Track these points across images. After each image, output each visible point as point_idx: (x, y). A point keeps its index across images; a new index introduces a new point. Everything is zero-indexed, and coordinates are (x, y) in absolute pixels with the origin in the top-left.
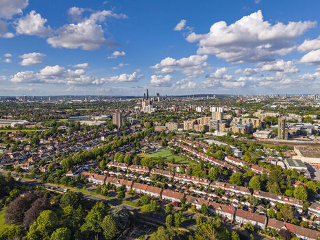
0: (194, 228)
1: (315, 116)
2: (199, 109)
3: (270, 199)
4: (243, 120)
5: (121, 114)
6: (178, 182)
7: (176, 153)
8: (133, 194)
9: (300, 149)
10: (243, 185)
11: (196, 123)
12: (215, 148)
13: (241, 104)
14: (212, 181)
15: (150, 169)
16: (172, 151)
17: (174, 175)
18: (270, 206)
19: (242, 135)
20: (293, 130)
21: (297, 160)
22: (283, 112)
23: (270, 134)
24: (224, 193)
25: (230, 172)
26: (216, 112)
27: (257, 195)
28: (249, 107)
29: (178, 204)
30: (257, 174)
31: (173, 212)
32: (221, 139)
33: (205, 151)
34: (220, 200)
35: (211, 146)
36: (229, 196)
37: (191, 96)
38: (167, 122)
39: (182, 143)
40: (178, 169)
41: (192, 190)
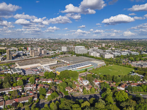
3: (6, 91)
9: (18, 63)
20: (14, 55)
21: (17, 69)
22: (9, 47)
23: (2, 58)
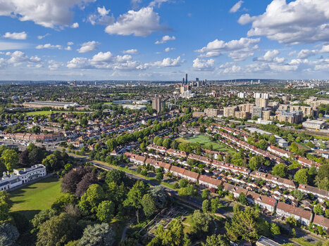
0: (231, 215)
2: (241, 95)
3: (318, 195)
4: (291, 108)
5: (160, 100)
6: (215, 169)
7: (214, 140)
8: (170, 176)
10: (287, 177)
11: (238, 109)
12: (257, 137)
13: (290, 91)
14: (252, 171)
15: (188, 154)
16: (210, 138)
17: (212, 162)
18: (317, 202)
19: (289, 125)
24: (264, 184)
25: (273, 163)
26: (261, 98)
27: (303, 189)
28: (299, 93)
29: (216, 191)
30: (304, 167)
31: (210, 197)
32: (265, 127)
33: (246, 139)
34: (260, 190)
35: (253, 134)
36: (270, 188)
37: (234, 81)
38: (206, 107)
39: (220, 130)
40: (216, 156)
41: (230, 178)
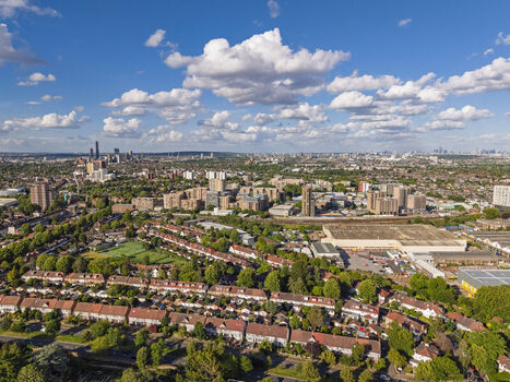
0: (183, 361)
1: (349, 183)
2: (188, 175)
3: (294, 302)
4: (255, 191)
5: (47, 185)
6: (156, 293)
7: (151, 247)
8: (75, 323)
9: (331, 229)
10: (255, 286)
11: (184, 197)
12: (215, 235)
13: (251, 167)
14: (210, 286)
15: (106, 277)
16: (144, 245)
17: (149, 283)
18: (294, 312)
19: (254, 213)
20: (322, 202)
21: (327, 244)
22: (309, 178)
23: (292, 209)
24: (228, 302)
25: (238, 269)
26: (216, 178)
27: (276, 300)
28: (262, 170)
29: (157, 328)
30: (275, 269)
31: (148, 341)
32: (223, 220)
33: (199, 240)
34: (223, 312)
35: (208, 231)
36: (236, 306)
37: (175, 154)
38: (134, 196)
39: (160, 231)
40: (155, 273)
41: (179, 304)
